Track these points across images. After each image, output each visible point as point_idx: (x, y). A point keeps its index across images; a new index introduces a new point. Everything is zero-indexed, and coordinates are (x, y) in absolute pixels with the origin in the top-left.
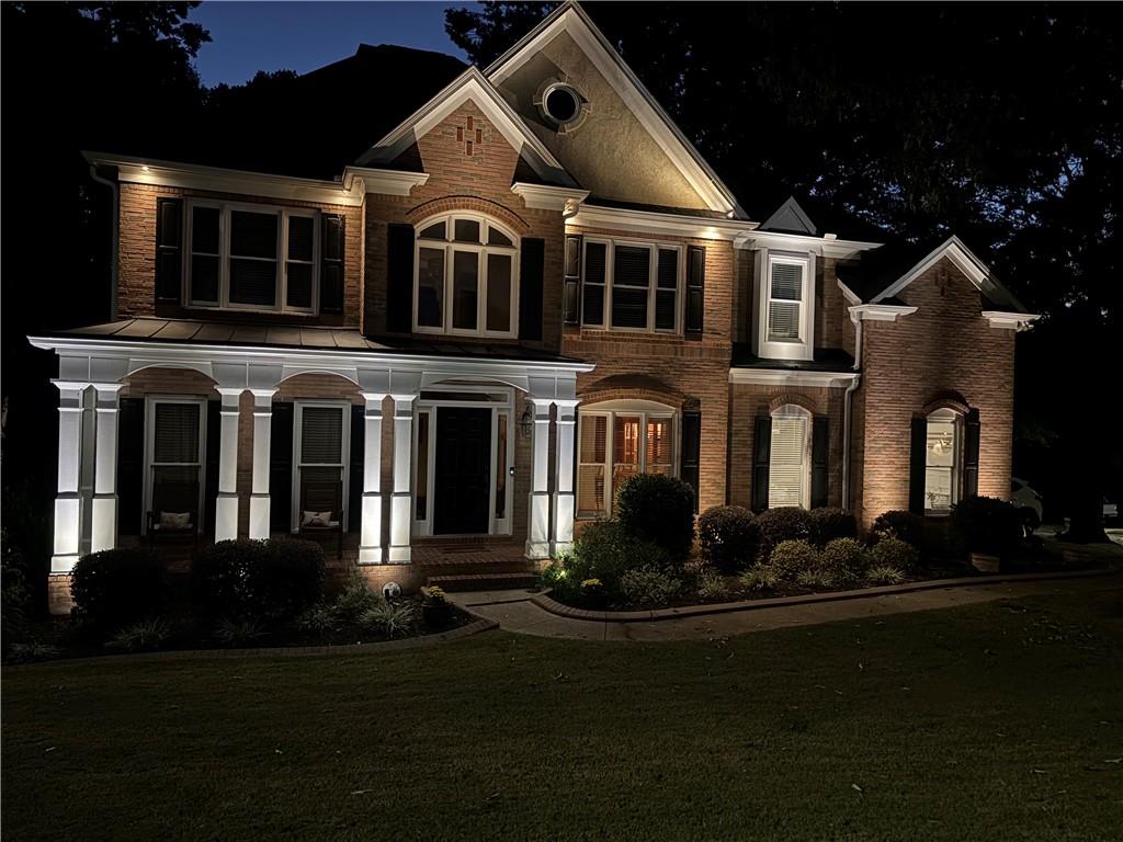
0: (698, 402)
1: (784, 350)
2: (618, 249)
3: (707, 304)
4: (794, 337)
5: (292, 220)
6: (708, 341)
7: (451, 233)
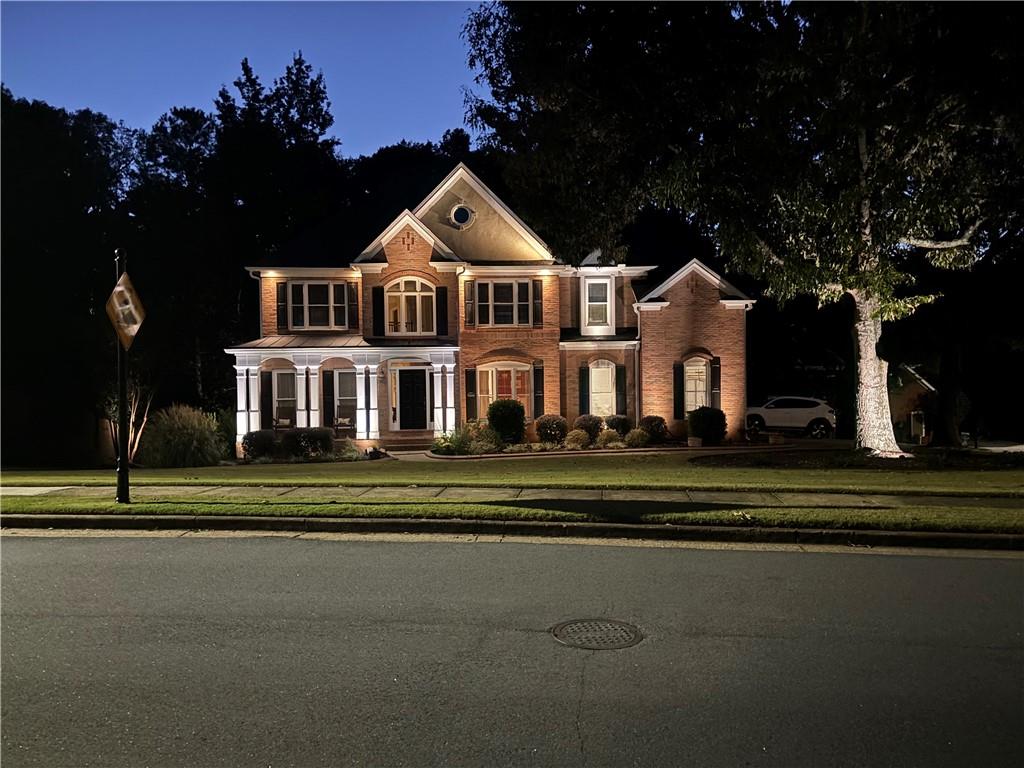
0: (542, 361)
2: (496, 286)
3: (545, 310)
4: (605, 323)
5: (335, 286)
6: (546, 329)
7: (402, 288)
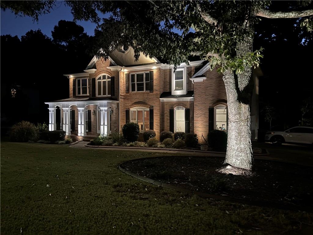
0: (153, 107)
1: (179, 93)
2: (138, 75)
3: (154, 84)
4: (182, 89)
6: (155, 92)
